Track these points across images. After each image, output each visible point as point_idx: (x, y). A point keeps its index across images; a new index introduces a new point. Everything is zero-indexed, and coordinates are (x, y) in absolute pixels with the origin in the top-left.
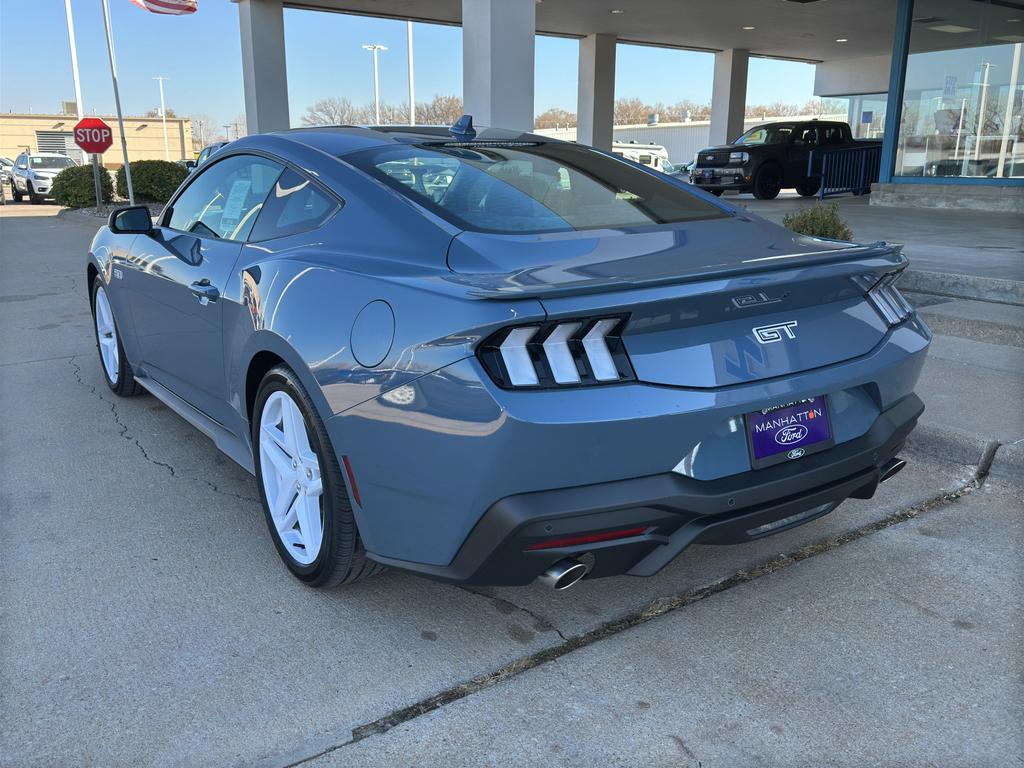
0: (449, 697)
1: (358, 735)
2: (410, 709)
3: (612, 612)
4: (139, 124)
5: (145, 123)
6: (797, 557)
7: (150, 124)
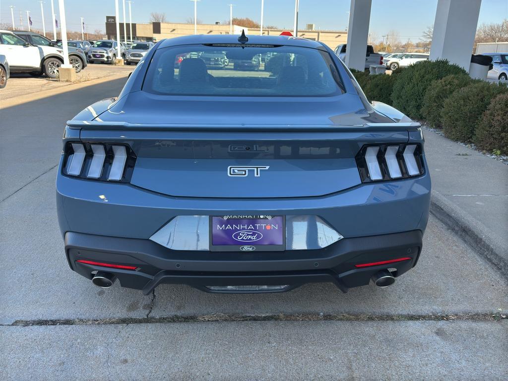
0: (68, 322)
1: (16, 323)
2: (46, 321)
3: (188, 311)
4: (338, 34)
5: (340, 34)
6: (328, 317)
7: (342, 35)
